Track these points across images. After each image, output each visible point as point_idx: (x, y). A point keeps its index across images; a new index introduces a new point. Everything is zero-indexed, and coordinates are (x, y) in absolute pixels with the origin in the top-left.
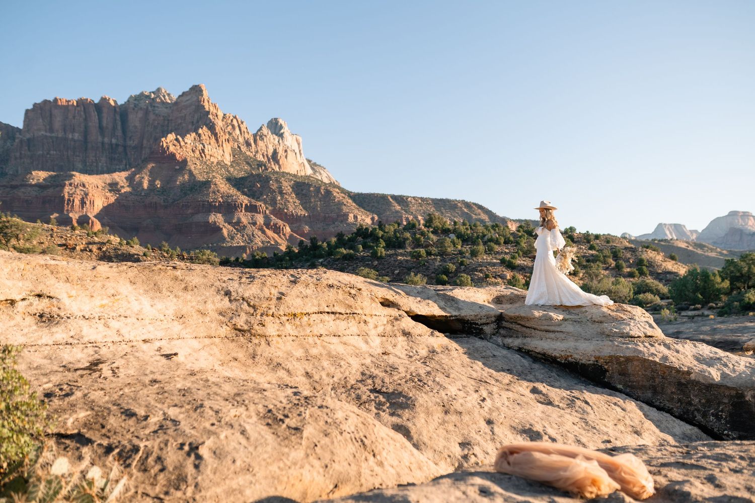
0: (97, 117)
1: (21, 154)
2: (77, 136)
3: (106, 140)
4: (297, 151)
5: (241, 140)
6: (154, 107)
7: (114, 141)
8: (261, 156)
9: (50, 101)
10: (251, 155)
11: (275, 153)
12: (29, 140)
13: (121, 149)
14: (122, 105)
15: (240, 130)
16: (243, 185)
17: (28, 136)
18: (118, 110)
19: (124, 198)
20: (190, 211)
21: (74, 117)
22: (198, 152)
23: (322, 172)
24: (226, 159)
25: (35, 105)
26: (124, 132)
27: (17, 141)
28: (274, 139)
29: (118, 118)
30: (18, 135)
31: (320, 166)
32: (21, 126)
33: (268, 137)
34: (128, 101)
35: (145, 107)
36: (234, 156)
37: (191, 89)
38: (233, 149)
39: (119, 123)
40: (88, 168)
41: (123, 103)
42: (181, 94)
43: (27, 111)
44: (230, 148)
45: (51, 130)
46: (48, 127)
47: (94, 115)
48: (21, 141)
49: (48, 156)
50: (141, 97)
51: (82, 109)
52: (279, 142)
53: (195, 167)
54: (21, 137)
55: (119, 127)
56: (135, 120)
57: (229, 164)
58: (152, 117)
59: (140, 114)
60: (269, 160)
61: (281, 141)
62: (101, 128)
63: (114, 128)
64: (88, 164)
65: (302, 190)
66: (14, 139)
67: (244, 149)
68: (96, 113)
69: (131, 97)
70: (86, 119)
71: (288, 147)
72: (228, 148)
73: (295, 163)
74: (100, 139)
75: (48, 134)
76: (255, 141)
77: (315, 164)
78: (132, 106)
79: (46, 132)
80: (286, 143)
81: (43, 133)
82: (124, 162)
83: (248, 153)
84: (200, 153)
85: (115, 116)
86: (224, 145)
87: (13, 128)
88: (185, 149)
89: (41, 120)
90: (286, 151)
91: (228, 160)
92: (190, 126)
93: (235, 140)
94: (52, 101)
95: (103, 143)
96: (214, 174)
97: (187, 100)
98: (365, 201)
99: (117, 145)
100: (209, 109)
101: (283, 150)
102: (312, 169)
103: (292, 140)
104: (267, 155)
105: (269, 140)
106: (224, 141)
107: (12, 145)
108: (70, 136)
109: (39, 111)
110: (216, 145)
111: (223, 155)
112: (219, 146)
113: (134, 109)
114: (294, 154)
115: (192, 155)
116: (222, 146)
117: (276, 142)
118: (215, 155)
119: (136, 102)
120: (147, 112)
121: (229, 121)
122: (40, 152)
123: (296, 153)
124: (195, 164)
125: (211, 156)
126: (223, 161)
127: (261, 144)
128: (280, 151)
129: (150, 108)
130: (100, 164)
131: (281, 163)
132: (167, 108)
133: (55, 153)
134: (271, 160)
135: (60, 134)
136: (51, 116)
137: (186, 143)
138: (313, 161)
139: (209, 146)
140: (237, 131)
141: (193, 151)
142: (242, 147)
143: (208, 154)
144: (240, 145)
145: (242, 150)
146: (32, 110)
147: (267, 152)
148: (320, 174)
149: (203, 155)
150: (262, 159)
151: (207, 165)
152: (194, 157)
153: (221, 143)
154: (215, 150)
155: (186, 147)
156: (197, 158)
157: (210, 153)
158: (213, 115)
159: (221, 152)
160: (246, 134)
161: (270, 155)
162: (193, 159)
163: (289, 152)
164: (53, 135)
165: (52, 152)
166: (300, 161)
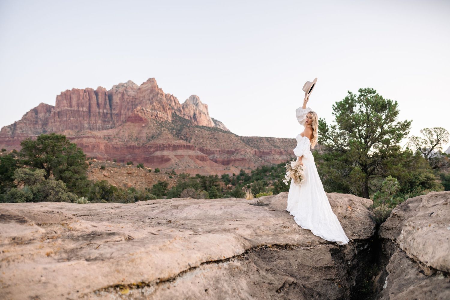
0: (96, 98)
1: (54, 120)
2: (85, 109)
3: (101, 111)
4: (206, 113)
5: (175, 108)
6: (127, 91)
7: (105, 111)
8: (187, 117)
9: (70, 90)
10: (182, 116)
11: (195, 115)
12: (59, 112)
13: (109, 116)
14: (109, 91)
15: (175, 102)
16: (180, 134)
17: (58, 110)
18: (107, 93)
19: (115, 143)
20: (152, 150)
21: (83, 98)
22: (154, 117)
23: (220, 125)
24: (169, 119)
25: (62, 93)
26: (111, 106)
27: (52, 113)
28: (193, 107)
29: (107, 98)
30: (52, 110)
31: (219, 121)
32: (54, 105)
33: (190, 106)
34: (112, 88)
35: (122, 92)
36: (173, 117)
37: (148, 81)
38: (173, 114)
39: (108, 101)
40: (91, 127)
41: (110, 90)
42: (142, 83)
43: (57, 96)
44: (171, 113)
45: (71, 106)
46: (69, 105)
47: (94, 97)
48: (55, 113)
49: (69, 121)
50: (121, 85)
51: (88, 94)
52: (196, 108)
53: (153, 125)
54: (54, 110)
55: (108, 103)
56: (116, 99)
57: (171, 122)
58: (126, 97)
59: (120, 96)
60: (191, 119)
61: (197, 108)
62: (98, 104)
63: (105, 104)
64: (91, 124)
65: (214, 136)
66: (50, 112)
67: (178, 113)
68: (95, 96)
69: (114, 86)
70: (89, 100)
71: (201, 111)
72: (169, 113)
73: (206, 120)
74: (97, 110)
75: (69, 109)
76: (183, 108)
77: (216, 120)
78: (115, 91)
79: (68, 107)
80: (200, 109)
81: (66, 108)
82: (111, 123)
83: (180, 115)
84: (155, 117)
85: (105, 97)
86: (168, 112)
87: (50, 106)
88: (147, 115)
89: (65, 101)
90: (200, 114)
91: (170, 119)
92: (148, 102)
93: (173, 108)
94: (71, 90)
95: (99, 113)
96: (164, 128)
97: (146, 87)
98: (250, 141)
99: (107, 113)
100: (158, 92)
101: (198, 113)
102: (215, 123)
103: (203, 107)
104: (190, 117)
105: (191, 107)
106: (168, 109)
107: (49, 115)
108: (81, 109)
109: (64, 96)
110: (164, 112)
111: (167, 117)
112: (165, 112)
113: (116, 93)
114: (205, 115)
115: (151, 118)
116: (167, 112)
117: (195, 108)
118: (164, 117)
119: (117, 89)
120: (123, 94)
121: (169, 98)
122: (65, 119)
123: (206, 115)
124: (154, 123)
125: (161, 118)
126: (167, 121)
127: (186, 110)
128: (197, 113)
129: (125, 92)
130: (98, 124)
131: (198, 120)
132: (134, 91)
133: (73, 119)
134: (193, 119)
135: (76, 109)
136: (70, 98)
137: (147, 111)
138: (215, 119)
139: (160, 113)
140: (173, 103)
141: (152, 116)
142: (177, 112)
143: (160, 117)
144: (176, 111)
145: (177, 114)
146: (61, 95)
147: (190, 114)
148: (219, 126)
149: (157, 118)
150: (188, 119)
151: (160, 123)
152: (152, 119)
153: (166, 110)
154: (163, 114)
155: (148, 114)
156: (154, 120)
157: (161, 116)
158: (161, 94)
159: (166, 115)
160: (178, 105)
161: (192, 116)
162: (152, 120)
163: (202, 114)
164: (72, 109)
165: (72, 119)
166: (208, 119)
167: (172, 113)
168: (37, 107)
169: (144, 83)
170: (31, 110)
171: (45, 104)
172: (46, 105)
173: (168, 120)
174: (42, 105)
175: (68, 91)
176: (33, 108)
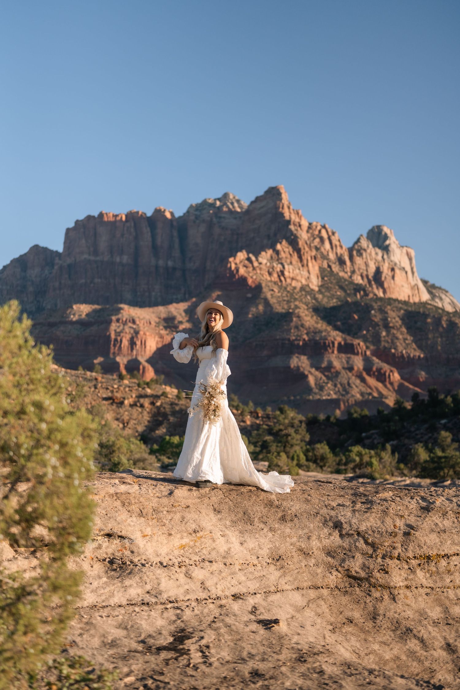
0: (150, 234)
1: (60, 283)
2: (125, 259)
3: (161, 263)
4: (408, 268)
5: (332, 256)
6: (220, 217)
7: (170, 263)
8: (359, 278)
9: (94, 217)
10: (346, 276)
11: (378, 272)
12: (69, 266)
13: (178, 274)
14: (180, 218)
15: (331, 243)
16: (335, 317)
17: (69, 261)
18: (175, 223)
20: (265, 353)
21: (122, 235)
22: (275, 275)
23: (443, 297)
24: (312, 282)
25: (77, 222)
26: (183, 251)
27: (56, 267)
28: (377, 254)
29: (175, 234)
30: (57, 260)
31: (440, 288)
33: (368, 251)
34: (188, 212)
35: (209, 219)
36: (323, 278)
37: (266, 192)
38: (322, 270)
39: (177, 241)
40: (139, 300)
41: (181, 214)
42: (253, 199)
43: (68, 230)
44: (317, 268)
45: (96, 252)
46: (92, 249)
47: (146, 231)
48: (61, 268)
49: (92, 285)
50: (204, 205)
51: (133, 225)
52: (383, 257)
53: (272, 295)
54: (61, 262)
55: (177, 245)
56: (196, 236)
57: (317, 289)
58: (217, 230)
59: (203, 228)
60: (369, 282)
61: (385, 257)
62: (155, 248)
63: (171, 247)
64: (138, 293)
65: (416, 323)
66: (53, 265)
67: (336, 268)
68: (148, 229)
69: (191, 206)
70: (136, 238)
71: (395, 264)
72: (314, 268)
73: (406, 285)
74: (153, 262)
75: (92, 258)
76: (350, 257)
77: (433, 286)
78: (192, 218)
79: (90, 255)
80: (392, 258)
81: (86, 256)
82: (183, 290)
83: (341, 274)
84: (279, 276)
85: (171, 231)
86: (310, 264)
87: (52, 252)
88: (258, 271)
89: (84, 241)
90: (393, 270)
91: (315, 283)
92: (265, 241)
93: (325, 257)
94: (96, 216)
95: (157, 267)
96: (297, 303)
97: (262, 207)
99: (174, 269)
100: (290, 217)
101: (388, 268)
102: (430, 292)
103: (401, 255)
104: (367, 276)
105: (370, 255)
106: (309, 258)
107: (50, 273)
108: (118, 259)
109: (82, 230)
110: (300, 265)
111: (308, 278)
112: (303, 266)
113: (194, 222)
114: (404, 274)
115: (269, 278)
116: (307, 265)
117: (379, 258)
118: (299, 278)
119: (198, 213)
120: (210, 225)
121: (317, 233)
122: (83, 281)
123: (406, 273)
124: (273, 290)
125: (293, 279)
126: (308, 285)
127: (359, 261)
128: (385, 269)
129: (214, 220)
130: (153, 294)
131: (386, 285)
132: (235, 218)
133: (99, 280)
134: (373, 283)
135: (106, 258)
136: (95, 235)
137: (260, 263)
138: (431, 282)
139: (291, 267)
140: (327, 245)
141: (270, 274)
142: (333, 266)
143: (289, 277)
144: (330, 264)
145: (334, 269)
146: (74, 229)
147: (367, 271)
148: (441, 299)
149: (282, 278)
150: (361, 282)
151: (288, 292)
152: (271, 281)
153: (305, 262)
154: (298, 271)
155: (260, 269)
156: (275, 283)
157: (291, 275)
158: (295, 225)
159: (305, 273)
160: (339, 248)
161: (371, 276)
162: (270, 284)
163: (397, 271)
164: (98, 258)
165: (96, 280)
166: (413, 283)
167: (320, 268)
168: (25, 254)
169: (258, 199)
170: (12, 261)
171: (43, 248)
172: (45, 249)
173: (310, 285)
174: (36, 250)
175: (89, 218)
176: (17, 256)
